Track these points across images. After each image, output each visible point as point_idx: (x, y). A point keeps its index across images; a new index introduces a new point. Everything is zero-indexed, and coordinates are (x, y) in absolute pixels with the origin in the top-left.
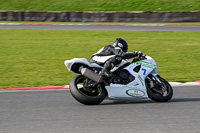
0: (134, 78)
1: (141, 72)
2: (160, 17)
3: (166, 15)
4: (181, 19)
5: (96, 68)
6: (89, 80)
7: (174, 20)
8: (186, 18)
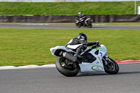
0: (96, 59)
1: (99, 54)
2: (45, 19)
3: (50, 18)
4: (60, 20)
5: (71, 53)
6: (68, 60)
7: (55, 21)
8: (63, 20)
